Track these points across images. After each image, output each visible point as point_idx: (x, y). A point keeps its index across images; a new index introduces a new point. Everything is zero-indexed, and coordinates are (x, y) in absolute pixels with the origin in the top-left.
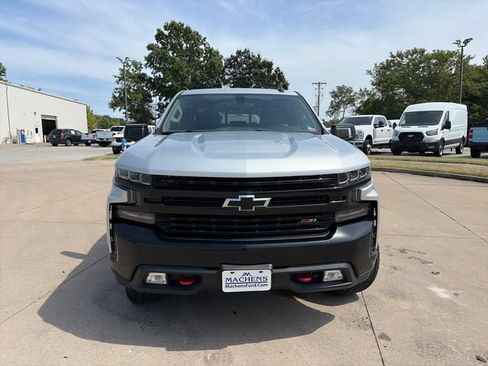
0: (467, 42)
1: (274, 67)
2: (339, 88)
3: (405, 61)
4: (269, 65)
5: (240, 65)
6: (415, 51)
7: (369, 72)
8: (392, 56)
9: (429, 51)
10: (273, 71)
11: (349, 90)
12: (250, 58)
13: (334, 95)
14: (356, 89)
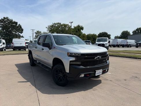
0: (72, 22)
1: (18, 24)
2: (37, 31)
3: (56, 25)
4: (16, 23)
5: (5, 22)
6: (58, 23)
7: (47, 28)
8: (53, 24)
9: (62, 24)
10: (18, 25)
11: (40, 32)
12: (9, 20)
13: (36, 33)
14: (42, 32)
